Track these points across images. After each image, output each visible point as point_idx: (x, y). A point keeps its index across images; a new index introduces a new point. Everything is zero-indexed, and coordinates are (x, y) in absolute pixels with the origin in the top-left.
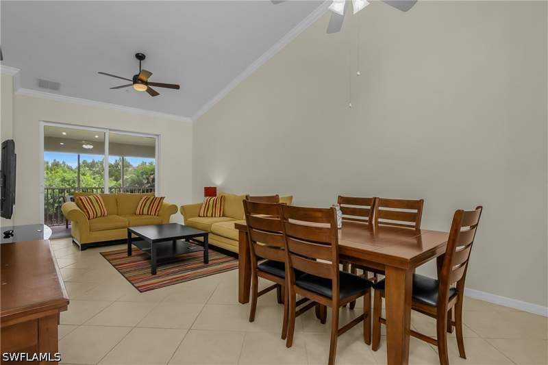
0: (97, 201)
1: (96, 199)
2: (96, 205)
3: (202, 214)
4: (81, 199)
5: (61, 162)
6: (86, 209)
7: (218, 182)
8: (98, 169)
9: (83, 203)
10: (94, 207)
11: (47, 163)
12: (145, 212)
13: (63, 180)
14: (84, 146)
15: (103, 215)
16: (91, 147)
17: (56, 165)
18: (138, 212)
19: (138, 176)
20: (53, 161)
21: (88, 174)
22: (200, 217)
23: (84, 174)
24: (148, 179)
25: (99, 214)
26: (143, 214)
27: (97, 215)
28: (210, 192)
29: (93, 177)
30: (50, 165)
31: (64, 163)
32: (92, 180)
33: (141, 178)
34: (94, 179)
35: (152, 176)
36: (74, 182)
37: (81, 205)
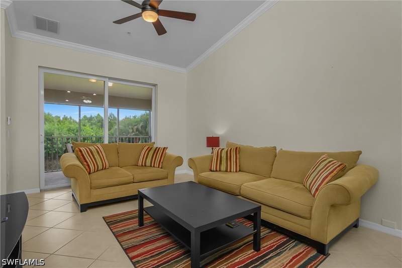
0: (98, 152)
1: (96, 149)
2: (97, 156)
3: (214, 168)
4: (81, 151)
5: (69, 117)
6: (86, 161)
7: (219, 131)
8: (94, 122)
9: (83, 155)
10: (95, 159)
11: (59, 117)
12: (148, 163)
13: (69, 130)
14: (85, 101)
15: (104, 168)
16: (90, 102)
17: (65, 118)
18: (140, 163)
19: (125, 127)
20: (63, 117)
21: (88, 126)
22: (212, 171)
23: (84, 125)
24: (132, 129)
25: (100, 167)
26: (145, 166)
27: (98, 169)
28: (213, 142)
29: (91, 127)
30: (61, 119)
31: (71, 118)
32: (90, 130)
33: (127, 128)
34: (92, 129)
35: (136, 127)
36: (77, 131)
37: (81, 158)
